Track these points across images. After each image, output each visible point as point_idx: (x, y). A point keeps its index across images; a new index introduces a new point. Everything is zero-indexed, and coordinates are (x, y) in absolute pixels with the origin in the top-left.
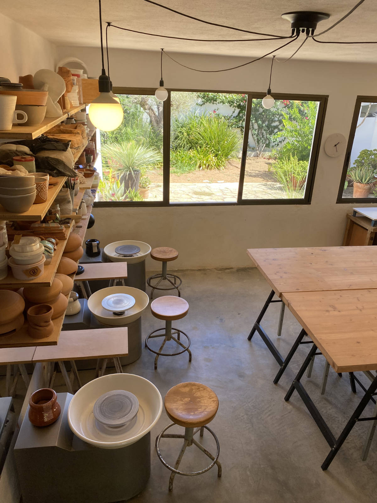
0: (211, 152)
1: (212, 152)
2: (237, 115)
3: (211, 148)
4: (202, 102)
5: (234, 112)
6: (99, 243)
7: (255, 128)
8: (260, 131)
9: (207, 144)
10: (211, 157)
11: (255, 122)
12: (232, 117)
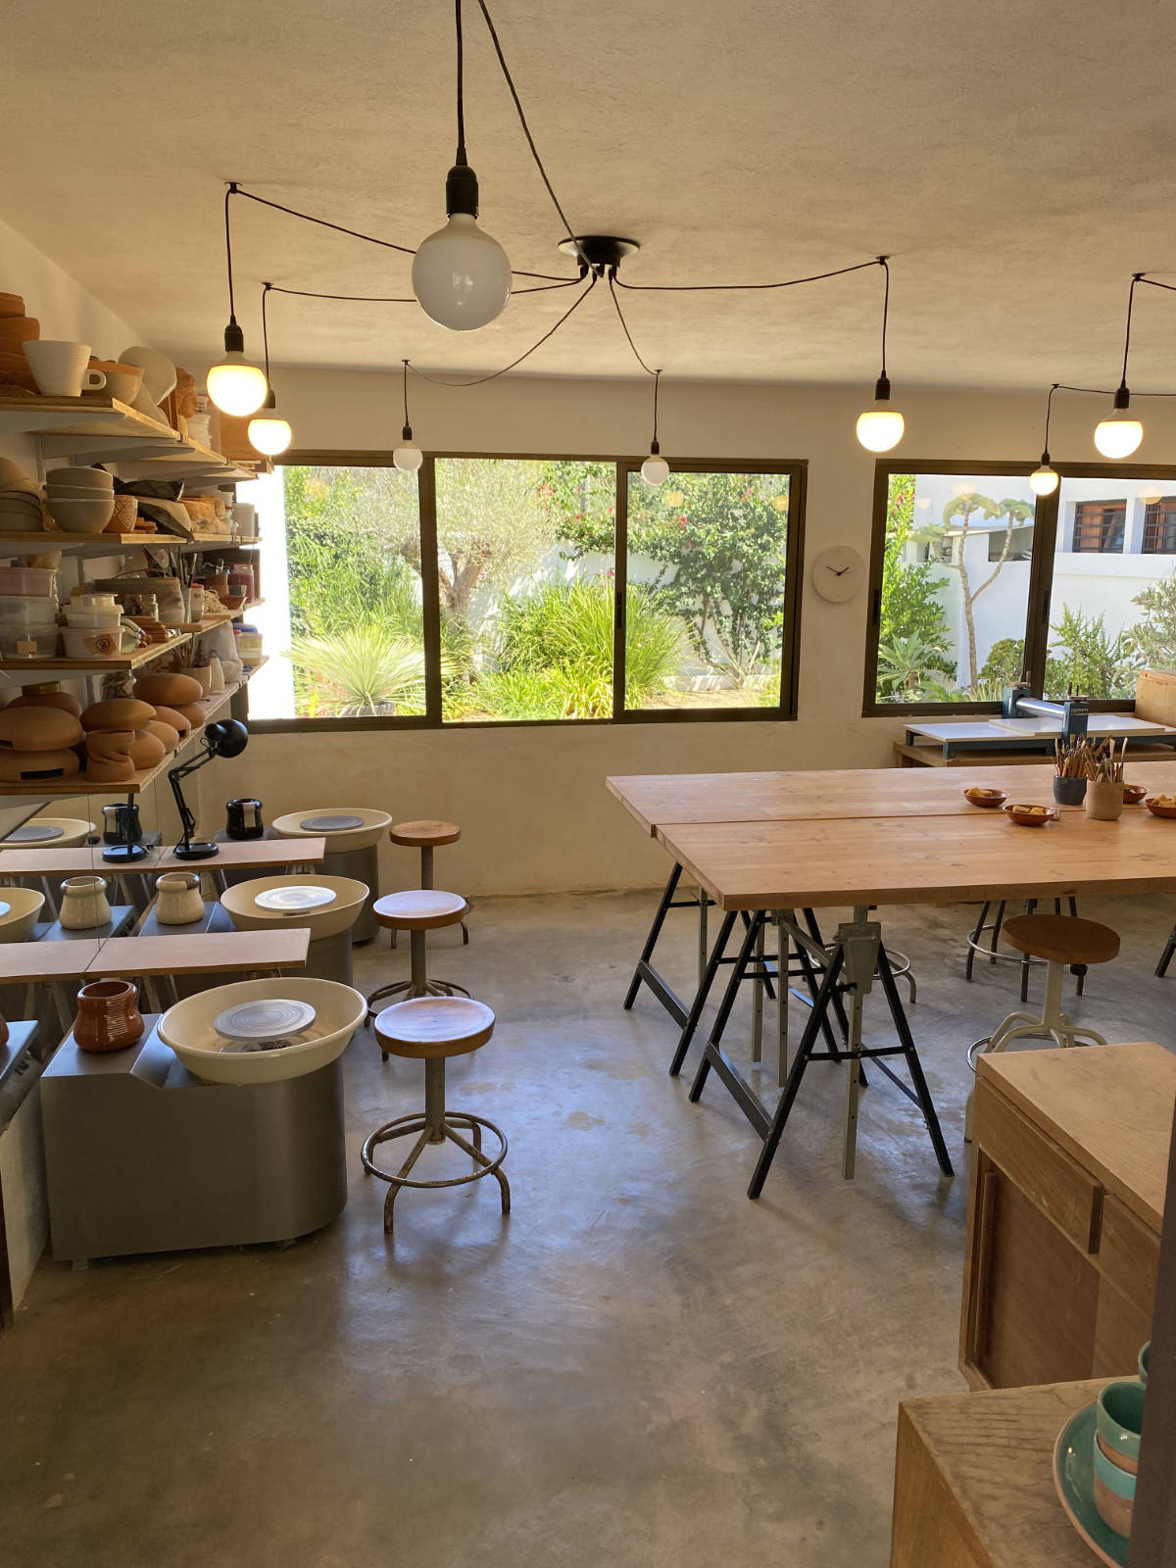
0: (601, 672)
1: (605, 672)
2: (672, 581)
3: (600, 661)
4: (576, 548)
5: (662, 573)
6: (261, 805)
7: (724, 613)
8: (738, 622)
9: (591, 653)
10: (602, 684)
11: (723, 598)
12: (659, 586)
